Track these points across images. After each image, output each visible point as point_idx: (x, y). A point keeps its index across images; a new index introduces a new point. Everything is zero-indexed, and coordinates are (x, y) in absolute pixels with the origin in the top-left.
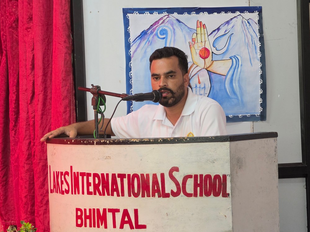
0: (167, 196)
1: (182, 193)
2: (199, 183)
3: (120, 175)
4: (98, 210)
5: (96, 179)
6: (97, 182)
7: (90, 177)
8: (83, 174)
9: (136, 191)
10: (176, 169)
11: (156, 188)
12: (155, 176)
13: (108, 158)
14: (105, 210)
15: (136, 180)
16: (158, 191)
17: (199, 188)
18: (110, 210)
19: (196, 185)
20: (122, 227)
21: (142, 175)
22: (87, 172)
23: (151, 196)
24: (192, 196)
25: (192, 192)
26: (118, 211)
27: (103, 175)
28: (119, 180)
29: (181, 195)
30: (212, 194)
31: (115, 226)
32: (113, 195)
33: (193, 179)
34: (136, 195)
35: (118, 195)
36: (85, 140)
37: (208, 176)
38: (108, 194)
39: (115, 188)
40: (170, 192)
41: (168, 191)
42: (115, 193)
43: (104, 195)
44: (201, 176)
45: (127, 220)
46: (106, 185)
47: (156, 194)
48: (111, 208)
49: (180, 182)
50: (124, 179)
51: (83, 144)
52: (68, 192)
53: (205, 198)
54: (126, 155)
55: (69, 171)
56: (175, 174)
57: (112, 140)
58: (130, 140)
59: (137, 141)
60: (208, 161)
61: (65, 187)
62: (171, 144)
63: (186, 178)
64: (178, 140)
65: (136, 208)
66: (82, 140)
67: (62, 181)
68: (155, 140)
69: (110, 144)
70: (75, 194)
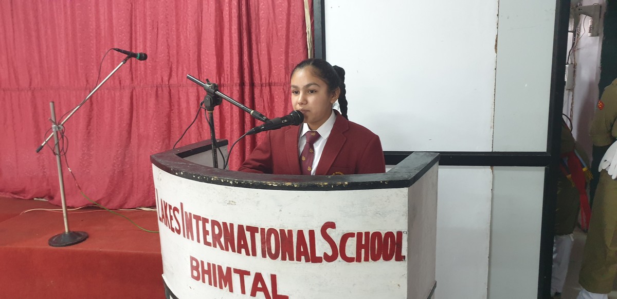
0: (319, 260)
1: (339, 257)
2: (363, 243)
3: (249, 228)
4: (220, 267)
5: (216, 227)
6: (217, 231)
7: (206, 224)
8: (198, 218)
9: (273, 252)
10: (332, 225)
11: (302, 250)
12: (300, 233)
13: (232, 203)
14: (229, 269)
15: (273, 236)
16: (305, 253)
17: (363, 251)
18: (236, 271)
19: (359, 247)
20: (253, 294)
21: (282, 231)
22: (202, 216)
23: (295, 259)
24: (353, 261)
25: (354, 256)
26: (248, 273)
27: (225, 224)
28: (248, 234)
29: (338, 259)
30: (382, 258)
31: (243, 292)
32: (240, 252)
33: (355, 239)
34: (274, 257)
35: (248, 254)
36: (199, 175)
37: (377, 234)
38: (234, 250)
39: (242, 243)
40: (322, 256)
41: (319, 253)
42: (243, 251)
43: (227, 250)
44: (367, 234)
45: (261, 287)
46: (229, 238)
47: (303, 257)
48: (238, 268)
49: (338, 242)
50: (256, 234)
51: (196, 179)
52: (179, 232)
53: (371, 263)
54: (258, 202)
55: (179, 208)
56: (329, 231)
57: (237, 181)
58: (264, 182)
59: (274, 185)
60: (377, 213)
61: (175, 225)
62: (324, 192)
63: (345, 238)
64: (335, 186)
65: (273, 273)
66: (195, 175)
67: (171, 217)
68: (301, 185)
69: (235, 185)
70: (188, 238)
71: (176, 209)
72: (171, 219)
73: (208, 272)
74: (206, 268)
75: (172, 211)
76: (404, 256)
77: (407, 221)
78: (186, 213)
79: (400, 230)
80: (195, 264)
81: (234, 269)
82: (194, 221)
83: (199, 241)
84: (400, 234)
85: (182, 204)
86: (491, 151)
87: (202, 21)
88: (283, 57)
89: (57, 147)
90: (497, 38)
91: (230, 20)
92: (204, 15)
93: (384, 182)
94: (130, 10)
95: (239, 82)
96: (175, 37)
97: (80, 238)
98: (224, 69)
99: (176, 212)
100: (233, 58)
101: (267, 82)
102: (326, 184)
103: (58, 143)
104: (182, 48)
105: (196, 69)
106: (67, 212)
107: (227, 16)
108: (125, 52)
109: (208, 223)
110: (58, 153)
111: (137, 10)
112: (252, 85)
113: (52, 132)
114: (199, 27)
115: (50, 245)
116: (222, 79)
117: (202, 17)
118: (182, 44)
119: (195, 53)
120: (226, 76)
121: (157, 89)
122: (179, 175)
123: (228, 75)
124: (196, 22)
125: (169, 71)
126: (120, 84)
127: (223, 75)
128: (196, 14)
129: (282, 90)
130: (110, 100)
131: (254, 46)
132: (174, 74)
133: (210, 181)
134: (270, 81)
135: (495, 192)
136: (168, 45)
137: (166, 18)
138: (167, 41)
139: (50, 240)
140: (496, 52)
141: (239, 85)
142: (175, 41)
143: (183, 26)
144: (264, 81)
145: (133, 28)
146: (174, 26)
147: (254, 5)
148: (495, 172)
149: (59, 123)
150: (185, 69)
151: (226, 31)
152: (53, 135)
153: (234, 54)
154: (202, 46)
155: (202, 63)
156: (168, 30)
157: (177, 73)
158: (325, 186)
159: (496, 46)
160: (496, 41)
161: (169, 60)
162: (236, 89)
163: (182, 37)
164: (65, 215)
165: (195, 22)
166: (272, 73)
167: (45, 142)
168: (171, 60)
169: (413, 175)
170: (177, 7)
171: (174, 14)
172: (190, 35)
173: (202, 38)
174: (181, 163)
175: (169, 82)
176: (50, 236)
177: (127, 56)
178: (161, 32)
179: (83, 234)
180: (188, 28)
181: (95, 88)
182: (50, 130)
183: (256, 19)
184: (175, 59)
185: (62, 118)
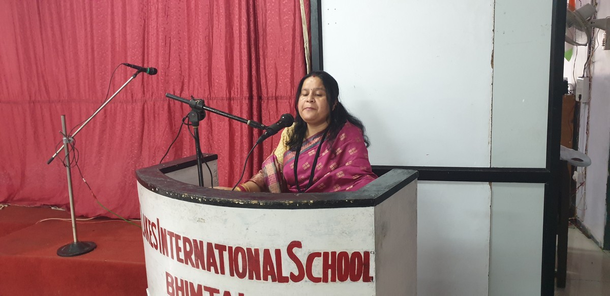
0: (285, 280)
1: (306, 277)
2: (330, 263)
3: (217, 246)
4: (192, 284)
5: (187, 244)
6: (188, 249)
7: (179, 240)
8: (171, 234)
9: (241, 271)
10: (298, 244)
11: (269, 269)
12: (267, 252)
13: (201, 220)
14: (200, 286)
15: (240, 255)
16: (272, 273)
17: (330, 271)
18: (207, 289)
19: (326, 267)
21: (249, 250)
22: (176, 232)
23: (262, 278)
24: (320, 281)
25: (321, 276)
26: (217, 291)
27: (195, 241)
28: (216, 252)
29: (304, 279)
30: (349, 278)
32: (209, 270)
33: (321, 258)
34: (242, 276)
35: (217, 272)
36: (171, 192)
37: (344, 254)
38: (204, 268)
39: (211, 261)
40: (289, 276)
41: (286, 273)
42: (212, 268)
43: (198, 267)
44: (334, 253)
46: (199, 256)
47: (270, 277)
48: (208, 286)
49: (304, 262)
50: (224, 252)
51: (168, 196)
52: (156, 248)
53: (338, 283)
54: (226, 220)
55: (156, 224)
56: (295, 250)
57: (205, 198)
58: (231, 200)
59: (240, 203)
60: (343, 233)
61: (153, 240)
62: (290, 210)
63: (311, 257)
64: (300, 204)
65: (241, 292)
66: (168, 191)
67: (150, 231)
68: (266, 203)
69: (203, 202)
70: (164, 254)
71: (153, 225)
72: (151, 234)
73: (181, 289)
74: (179, 285)
75: (150, 226)
76: (372, 277)
77: (374, 241)
78: (161, 228)
79: (367, 251)
80: (170, 280)
81: (204, 287)
82: (168, 237)
83: (173, 257)
84: (367, 254)
85: (158, 220)
86: (489, 167)
87: (212, 37)
88: (289, 72)
89: (67, 159)
90: (493, 53)
91: (240, 36)
92: (214, 31)
93: (349, 201)
94: (143, 25)
95: (248, 95)
96: (186, 52)
97: (88, 248)
98: (234, 83)
99: (154, 227)
100: (242, 72)
101: (274, 95)
102: (291, 202)
103: (68, 155)
104: (194, 63)
105: (207, 83)
106: (75, 221)
107: (237, 32)
108: (135, 67)
109: (180, 239)
110: (68, 165)
111: (150, 26)
112: (260, 98)
113: (63, 144)
114: (210, 43)
115: (58, 255)
116: (232, 92)
117: (212, 33)
118: (193, 59)
119: (205, 68)
120: (236, 90)
121: (169, 102)
122: (155, 191)
123: (238, 89)
124: (207, 38)
125: (181, 85)
126: (132, 97)
127: (233, 89)
128: (207, 30)
129: (288, 103)
130: (122, 113)
131: (261, 61)
132: (186, 88)
133: (180, 198)
134: (277, 95)
135: (494, 208)
136: (180, 60)
137: (179, 33)
138: (179, 55)
139: (59, 250)
140: (493, 67)
141: (249, 99)
142: (187, 56)
143: (194, 42)
144: (270, 94)
145: (146, 43)
146: (186, 41)
147: (261, 21)
148: (493, 188)
149: (70, 136)
150: (196, 83)
151: (236, 46)
152: (63, 148)
153: (244, 68)
154: (213, 61)
155: (213, 77)
156: (180, 45)
157: (189, 87)
158: (290, 204)
159: (492, 61)
160: (493, 56)
161: (181, 74)
162: (245, 102)
163: (193, 52)
164: (73, 225)
165: (205, 37)
166: (279, 87)
167: (56, 154)
168: (183, 74)
169: (381, 193)
170: (188, 22)
171: (186, 30)
172: (201, 50)
173: (213, 53)
174: (160, 179)
175: (180, 96)
176: (59, 246)
177: (136, 70)
178: (173, 48)
179: (91, 244)
180: (199, 43)
181: (105, 102)
182: (61, 142)
183: (263, 34)
184: (187, 73)
185: (72, 131)
